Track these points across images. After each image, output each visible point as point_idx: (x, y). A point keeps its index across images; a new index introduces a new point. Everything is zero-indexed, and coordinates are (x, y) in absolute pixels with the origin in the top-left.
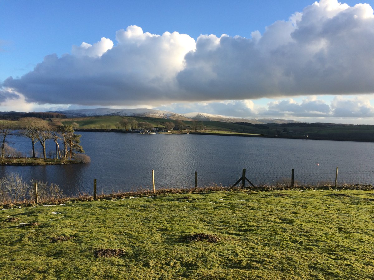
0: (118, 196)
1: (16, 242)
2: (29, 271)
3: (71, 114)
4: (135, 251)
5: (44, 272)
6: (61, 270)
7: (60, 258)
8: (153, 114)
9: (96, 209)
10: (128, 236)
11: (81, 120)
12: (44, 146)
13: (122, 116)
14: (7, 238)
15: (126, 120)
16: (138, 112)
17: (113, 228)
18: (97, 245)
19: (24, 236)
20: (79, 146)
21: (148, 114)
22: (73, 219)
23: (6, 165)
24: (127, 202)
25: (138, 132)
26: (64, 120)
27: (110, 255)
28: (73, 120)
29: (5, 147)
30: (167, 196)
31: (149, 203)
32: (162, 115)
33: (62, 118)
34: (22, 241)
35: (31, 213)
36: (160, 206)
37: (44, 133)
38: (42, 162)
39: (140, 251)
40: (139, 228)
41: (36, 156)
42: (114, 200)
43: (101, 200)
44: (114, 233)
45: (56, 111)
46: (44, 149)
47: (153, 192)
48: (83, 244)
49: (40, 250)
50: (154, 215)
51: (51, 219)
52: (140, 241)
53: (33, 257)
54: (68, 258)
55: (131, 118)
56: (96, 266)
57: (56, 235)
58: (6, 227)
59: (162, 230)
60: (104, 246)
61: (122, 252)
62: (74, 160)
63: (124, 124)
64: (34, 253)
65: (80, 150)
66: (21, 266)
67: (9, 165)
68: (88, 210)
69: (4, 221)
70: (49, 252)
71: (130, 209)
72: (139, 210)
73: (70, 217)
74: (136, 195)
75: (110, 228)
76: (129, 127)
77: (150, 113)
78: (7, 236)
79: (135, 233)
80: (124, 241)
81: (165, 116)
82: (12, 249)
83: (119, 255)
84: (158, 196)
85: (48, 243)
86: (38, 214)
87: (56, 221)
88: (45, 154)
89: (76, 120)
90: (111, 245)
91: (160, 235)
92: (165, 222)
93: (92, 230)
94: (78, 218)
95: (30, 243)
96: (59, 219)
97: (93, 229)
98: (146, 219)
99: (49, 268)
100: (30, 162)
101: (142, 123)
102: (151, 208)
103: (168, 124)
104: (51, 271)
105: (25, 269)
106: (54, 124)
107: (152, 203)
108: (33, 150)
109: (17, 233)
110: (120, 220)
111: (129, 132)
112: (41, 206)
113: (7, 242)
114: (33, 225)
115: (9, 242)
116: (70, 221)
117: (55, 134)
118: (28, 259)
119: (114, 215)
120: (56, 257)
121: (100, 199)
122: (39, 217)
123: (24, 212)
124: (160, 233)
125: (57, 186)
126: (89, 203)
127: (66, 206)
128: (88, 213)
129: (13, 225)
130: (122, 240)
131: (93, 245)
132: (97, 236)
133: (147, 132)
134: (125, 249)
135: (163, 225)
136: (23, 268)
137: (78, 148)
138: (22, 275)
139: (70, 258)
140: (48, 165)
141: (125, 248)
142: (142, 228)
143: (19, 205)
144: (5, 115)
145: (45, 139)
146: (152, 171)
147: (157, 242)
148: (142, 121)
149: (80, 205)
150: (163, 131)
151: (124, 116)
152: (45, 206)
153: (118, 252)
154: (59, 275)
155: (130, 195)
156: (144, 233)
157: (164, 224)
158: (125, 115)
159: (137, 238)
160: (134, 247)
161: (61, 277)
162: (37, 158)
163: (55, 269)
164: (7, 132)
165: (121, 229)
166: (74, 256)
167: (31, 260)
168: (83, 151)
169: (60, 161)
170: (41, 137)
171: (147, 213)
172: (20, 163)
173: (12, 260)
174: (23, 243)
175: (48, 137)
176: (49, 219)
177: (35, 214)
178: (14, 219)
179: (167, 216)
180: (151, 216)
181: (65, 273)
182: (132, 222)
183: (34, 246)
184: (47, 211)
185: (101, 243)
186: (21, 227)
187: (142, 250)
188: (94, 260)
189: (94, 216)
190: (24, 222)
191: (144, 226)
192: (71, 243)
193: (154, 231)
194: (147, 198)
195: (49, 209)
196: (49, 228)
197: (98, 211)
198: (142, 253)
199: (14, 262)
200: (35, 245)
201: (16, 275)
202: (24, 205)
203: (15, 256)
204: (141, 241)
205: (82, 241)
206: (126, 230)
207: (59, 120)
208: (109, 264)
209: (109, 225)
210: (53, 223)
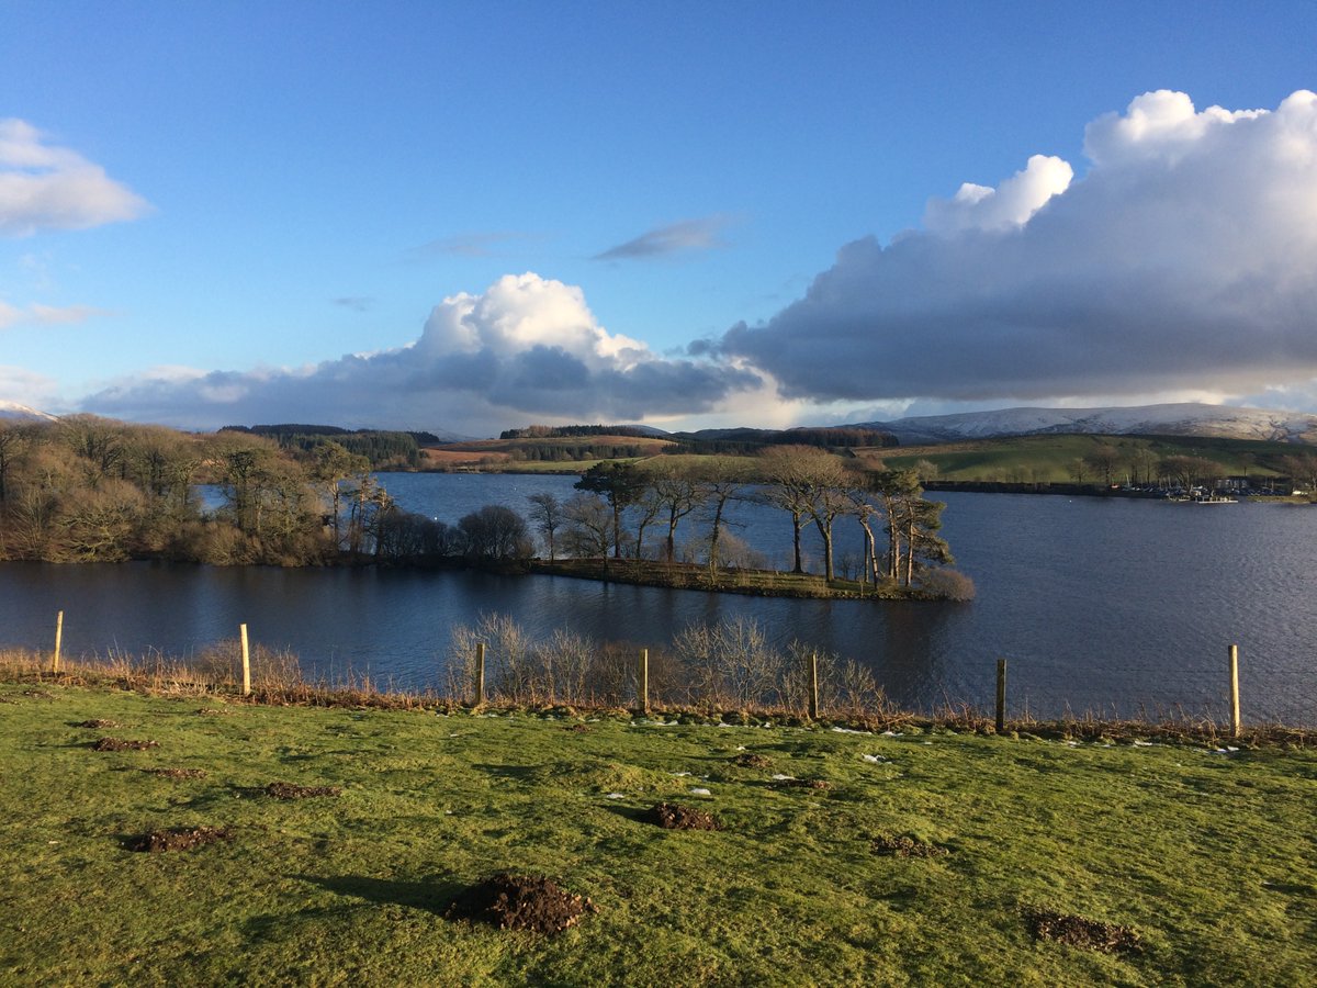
0: (1084, 732)
1: (772, 833)
2: (823, 933)
3: (913, 431)
4: (1183, 948)
5: (867, 945)
6: (920, 954)
7: (912, 911)
8: (1225, 425)
9: (1010, 768)
10: (1146, 885)
11: (945, 450)
12: (829, 537)
13: (1092, 436)
14: (748, 815)
15: (1110, 450)
16: (1161, 418)
17: (1082, 844)
18: (1030, 894)
19: (793, 816)
20: (939, 540)
21: (1203, 424)
22: (935, 787)
23: (721, 591)
24: (1126, 758)
25: (1161, 496)
26: (889, 453)
27: (1083, 940)
28: (919, 451)
29: (720, 536)
30: (1296, 755)
31: (1219, 775)
32: (1265, 428)
33: (884, 446)
34: (789, 830)
35: (804, 747)
36: (1269, 792)
37: (830, 494)
38: (822, 589)
39: (1204, 952)
40: (1189, 866)
41: (805, 567)
42: (1070, 743)
43: (1021, 737)
44: (1089, 865)
45: (866, 424)
46: (827, 545)
47: (1233, 733)
48: (981, 880)
49: (845, 870)
50: (1244, 823)
51: (864, 775)
52: (1196, 915)
53: (826, 887)
54: (938, 917)
55: (1130, 441)
56: (1039, 966)
57: (889, 832)
58: (736, 780)
59: (1289, 889)
60: (1058, 902)
61: (1131, 940)
62: (919, 587)
63: (1102, 463)
64: (829, 876)
65: (941, 554)
66: (798, 912)
67: (729, 591)
68: (981, 765)
69: (729, 759)
70: (872, 883)
71: (1138, 785)
72: (1178, 796)
73: (924, 778)
74: (1159, 737)
75: (1070, 841)
76: (1124, 475)
77: (1211, 420)
78: (746, 807)
79: (1171, 880)
80: (1130, 901)
81: (1282, 432)
82: (764, 852)
83: (1116, 948)
84: (1255, 750)
85: (866, 852)
86: (824, 754)
87: (881, 784)
88: (831, 564)
89: (930, 451)
90: (1083, 905)
91: (1283, 906)
92: (1298, 859)
93: (1006, 839)
94: (952, 786)
95: (811, 840)
96: (888, 781)
97: (1009, 834)
98: (1212, 832)
99: (881, 935)
100: (787, 586)
101: (1177, 461)
102: (1228, 794)
103: (1293, 461)
104: (890, 947)
105: (809, 922)
106: (860, 464)
107: (1232, 774)
108: (797, 550)
109: (770, 804)
110: (1103, 822)
111: (1121, 492)
112: (828, 731)
113: (746, 826)
114: (812, 786)
115: (753, 829)
116: (924, 793)
117: (864, 498)
118: (815, 893)
119: (1079, 796)
120: (896, 905)
121: (1019, 731)
122: (828, 764)
123: (780, 742)
124: (1281, 900)
125: (867, 669)
126: (983, 742)
127: (905, 741)
128: (983, 777)
129: (755, 777)
130: (1121, 895)
131: (1018, 893)
132: (1029, 864)
133: (1199, 493)
134: (1140, 932)
135: (1291, 870)
136: (805, 919)
137: (935, 548)
138: (802, 938)
139: (943, 920)
140: (838, 599)
141: (1137, 926)
142: (1198, 866)
143: (765, 718)
144: (723, 439)
145: (833, 516)
146: (1230, 648)
147: (1272, 930)
148: (1178, 454)
149: (951, 744)
150: (1267, 493)
151: (1102, 434)
152: (839, 730)
153: (1116, 936)
154: (916, 967)
155: (1136, 734)
156: (1211, 885)
157: (1292, 865)
158: (1107, 431)
159: (1184, 900)
160: (1177, 931)
161: (924, 977)
162: (807, 574)
163: (901, 946)
164: (728, 490)
165: (1112, 852)
166: (956, 915)
167: (825, 899)
168: (950, 557)
169: (876, 589)
170: (819, 508)
171: (1213, 813)
172: (759, 588)
173: (769, 885)
174: (792, 838)
175: (839, 510)
176: (859, 776)
177: (813, 752)
178: (758, 760)
179: (1306, 837)
180: (1231, 826)
181: (934, 966)
182: (1152, 834)
183: (827, 855)
184: (849, 750)
185: (1045, 891)
186: (779, 786)
187: (1211, 950)
188: (1028, 946)
189: (1004, 790)
190: (785, 774)
191: (1206, 859)
192: (941, 868)
193: (1255, 885)
194: (1204, 752)
195: (855, 744)
196: (861, 804)
197: (1016, 772)
198: (1211, 962)
199: (776, 892)
200: (827, 851)
201: (787, 934)
202: (779, 719)
203: (774, 875)
204: (1201, 915)
205: (976, 868)
206: (1132, 860)
207: (875, 453)
208: (1086, 972)
209: (1065, 832)
210: (873, 792)
